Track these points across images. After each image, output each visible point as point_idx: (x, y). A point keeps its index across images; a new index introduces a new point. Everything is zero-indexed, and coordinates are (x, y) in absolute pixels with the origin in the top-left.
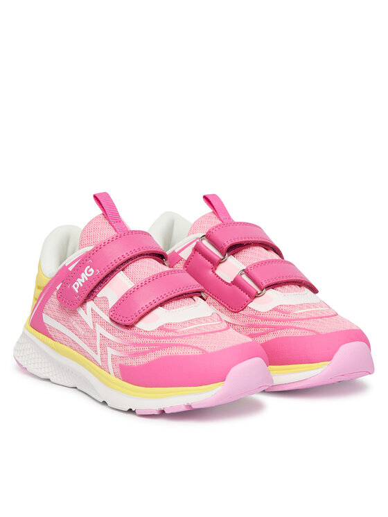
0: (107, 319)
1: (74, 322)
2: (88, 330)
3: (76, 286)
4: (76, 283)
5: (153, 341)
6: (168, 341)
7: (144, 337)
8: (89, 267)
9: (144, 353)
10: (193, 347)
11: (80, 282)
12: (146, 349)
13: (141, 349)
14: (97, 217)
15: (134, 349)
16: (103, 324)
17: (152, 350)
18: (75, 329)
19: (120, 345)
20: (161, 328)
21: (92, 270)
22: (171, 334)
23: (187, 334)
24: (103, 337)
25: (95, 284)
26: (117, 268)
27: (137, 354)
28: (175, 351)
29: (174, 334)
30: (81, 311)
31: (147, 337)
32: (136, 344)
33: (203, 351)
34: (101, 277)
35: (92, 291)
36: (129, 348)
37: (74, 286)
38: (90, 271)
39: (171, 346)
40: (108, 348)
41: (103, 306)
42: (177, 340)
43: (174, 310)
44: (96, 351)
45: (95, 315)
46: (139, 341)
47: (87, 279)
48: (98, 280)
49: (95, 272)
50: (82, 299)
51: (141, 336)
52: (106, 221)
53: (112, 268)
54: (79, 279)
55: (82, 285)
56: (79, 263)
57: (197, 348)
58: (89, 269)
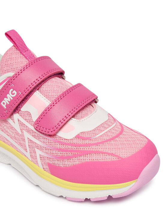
0: (32, 128)
1: (5, 127)
2: (17, 133)
3: (4, 104)
4: (3, 101)
5: (74, 148)
6: (87, 149)
7: (66, 144)
8: (12, 90)
9: (69, 158)
10: (109, 154)
11: (6, 101)
12: (70, 154)
13: (65, 154)
14: (10, 49)
15: (59, 154)
16: (29, 131)
17: (75, 156)
18: (7, 132)
19: (46, 149)
20: (78, 137)
21: (15, 92)
22: (87, 142)
23: (100, 141)
24: (30, 141)
25: (19, 102)
26: (34, 89)
27: (62, 158)
28: (95, 158)
29: (90, 142)
30: (10, 121)
31: (68, 144)
32: (60, 150)
33: (119, 157)
34: (23, 97)
35: (17, 107)
36: (54, 152)
37: (2, 103)
38: (13, 92)
39: (90, 152)
40: (35, 148)
41: (27, 118)
42: (94, 147)
43: (83, 119)
44: (26, 150)
45: (21, 124)
46: (63, 147)
47: (12, 99)
48: (21, 99)
49: (18, 94)
50: (10, 113)
51: (63, 144)
52: (18, 52)
53: (30, 90)
54: (5, 99)
55: (8, 103)
56: (6, 84)
57: (112, 154)
58: (12, 91)
